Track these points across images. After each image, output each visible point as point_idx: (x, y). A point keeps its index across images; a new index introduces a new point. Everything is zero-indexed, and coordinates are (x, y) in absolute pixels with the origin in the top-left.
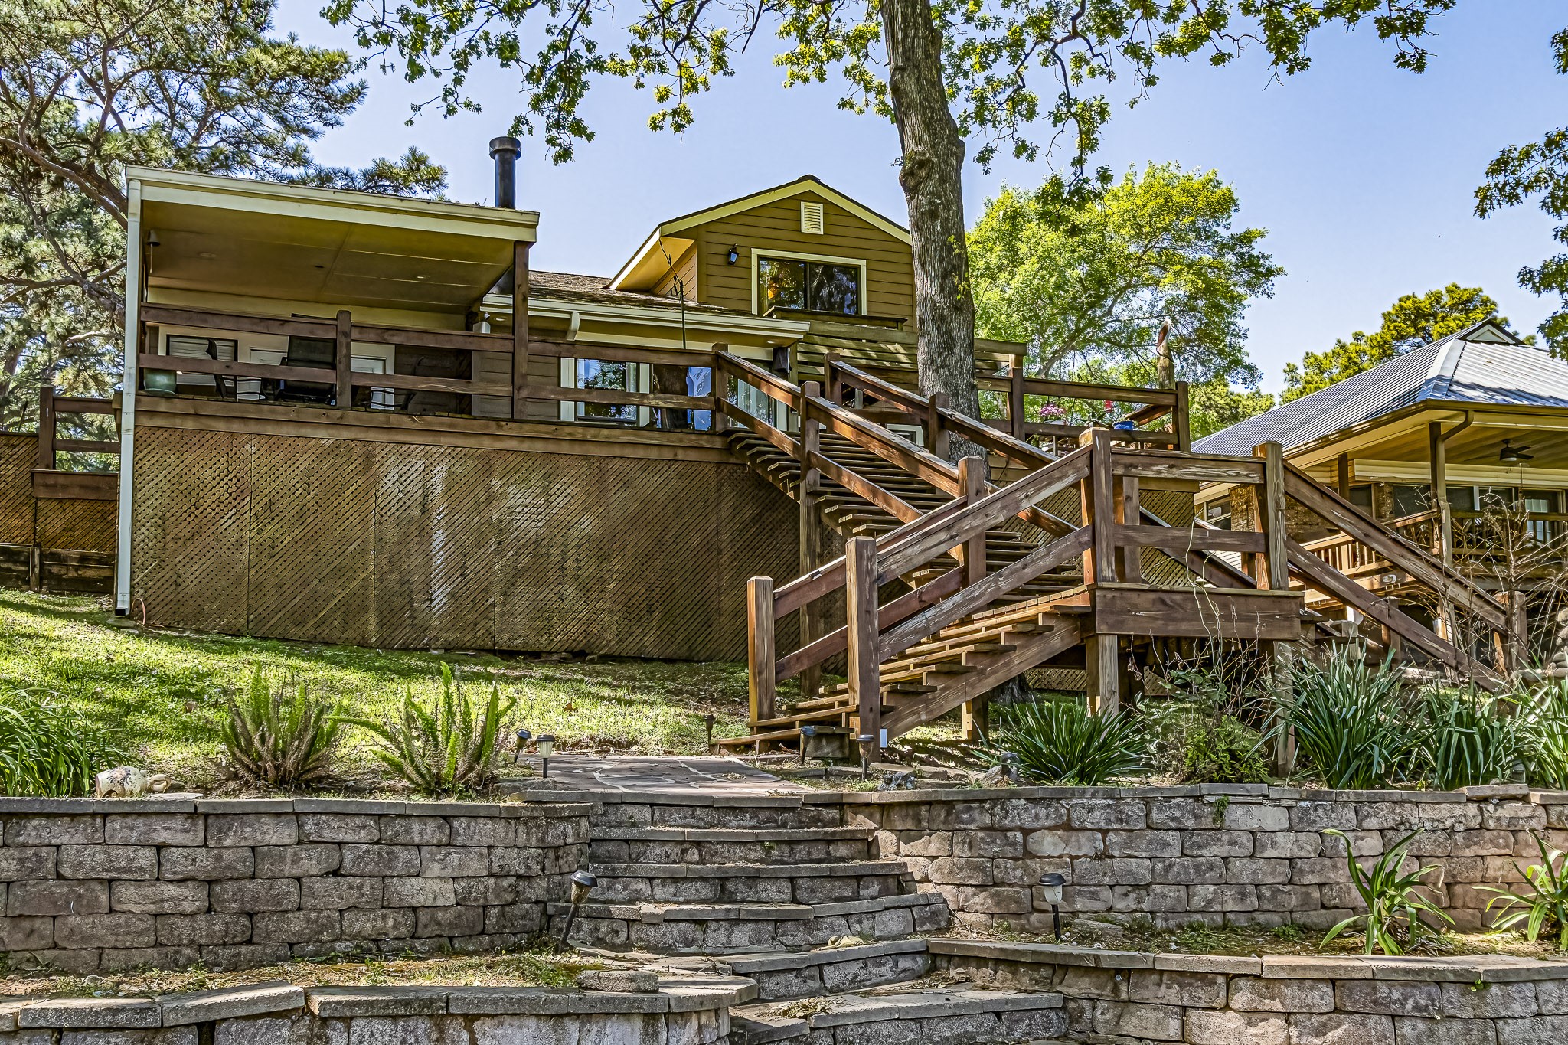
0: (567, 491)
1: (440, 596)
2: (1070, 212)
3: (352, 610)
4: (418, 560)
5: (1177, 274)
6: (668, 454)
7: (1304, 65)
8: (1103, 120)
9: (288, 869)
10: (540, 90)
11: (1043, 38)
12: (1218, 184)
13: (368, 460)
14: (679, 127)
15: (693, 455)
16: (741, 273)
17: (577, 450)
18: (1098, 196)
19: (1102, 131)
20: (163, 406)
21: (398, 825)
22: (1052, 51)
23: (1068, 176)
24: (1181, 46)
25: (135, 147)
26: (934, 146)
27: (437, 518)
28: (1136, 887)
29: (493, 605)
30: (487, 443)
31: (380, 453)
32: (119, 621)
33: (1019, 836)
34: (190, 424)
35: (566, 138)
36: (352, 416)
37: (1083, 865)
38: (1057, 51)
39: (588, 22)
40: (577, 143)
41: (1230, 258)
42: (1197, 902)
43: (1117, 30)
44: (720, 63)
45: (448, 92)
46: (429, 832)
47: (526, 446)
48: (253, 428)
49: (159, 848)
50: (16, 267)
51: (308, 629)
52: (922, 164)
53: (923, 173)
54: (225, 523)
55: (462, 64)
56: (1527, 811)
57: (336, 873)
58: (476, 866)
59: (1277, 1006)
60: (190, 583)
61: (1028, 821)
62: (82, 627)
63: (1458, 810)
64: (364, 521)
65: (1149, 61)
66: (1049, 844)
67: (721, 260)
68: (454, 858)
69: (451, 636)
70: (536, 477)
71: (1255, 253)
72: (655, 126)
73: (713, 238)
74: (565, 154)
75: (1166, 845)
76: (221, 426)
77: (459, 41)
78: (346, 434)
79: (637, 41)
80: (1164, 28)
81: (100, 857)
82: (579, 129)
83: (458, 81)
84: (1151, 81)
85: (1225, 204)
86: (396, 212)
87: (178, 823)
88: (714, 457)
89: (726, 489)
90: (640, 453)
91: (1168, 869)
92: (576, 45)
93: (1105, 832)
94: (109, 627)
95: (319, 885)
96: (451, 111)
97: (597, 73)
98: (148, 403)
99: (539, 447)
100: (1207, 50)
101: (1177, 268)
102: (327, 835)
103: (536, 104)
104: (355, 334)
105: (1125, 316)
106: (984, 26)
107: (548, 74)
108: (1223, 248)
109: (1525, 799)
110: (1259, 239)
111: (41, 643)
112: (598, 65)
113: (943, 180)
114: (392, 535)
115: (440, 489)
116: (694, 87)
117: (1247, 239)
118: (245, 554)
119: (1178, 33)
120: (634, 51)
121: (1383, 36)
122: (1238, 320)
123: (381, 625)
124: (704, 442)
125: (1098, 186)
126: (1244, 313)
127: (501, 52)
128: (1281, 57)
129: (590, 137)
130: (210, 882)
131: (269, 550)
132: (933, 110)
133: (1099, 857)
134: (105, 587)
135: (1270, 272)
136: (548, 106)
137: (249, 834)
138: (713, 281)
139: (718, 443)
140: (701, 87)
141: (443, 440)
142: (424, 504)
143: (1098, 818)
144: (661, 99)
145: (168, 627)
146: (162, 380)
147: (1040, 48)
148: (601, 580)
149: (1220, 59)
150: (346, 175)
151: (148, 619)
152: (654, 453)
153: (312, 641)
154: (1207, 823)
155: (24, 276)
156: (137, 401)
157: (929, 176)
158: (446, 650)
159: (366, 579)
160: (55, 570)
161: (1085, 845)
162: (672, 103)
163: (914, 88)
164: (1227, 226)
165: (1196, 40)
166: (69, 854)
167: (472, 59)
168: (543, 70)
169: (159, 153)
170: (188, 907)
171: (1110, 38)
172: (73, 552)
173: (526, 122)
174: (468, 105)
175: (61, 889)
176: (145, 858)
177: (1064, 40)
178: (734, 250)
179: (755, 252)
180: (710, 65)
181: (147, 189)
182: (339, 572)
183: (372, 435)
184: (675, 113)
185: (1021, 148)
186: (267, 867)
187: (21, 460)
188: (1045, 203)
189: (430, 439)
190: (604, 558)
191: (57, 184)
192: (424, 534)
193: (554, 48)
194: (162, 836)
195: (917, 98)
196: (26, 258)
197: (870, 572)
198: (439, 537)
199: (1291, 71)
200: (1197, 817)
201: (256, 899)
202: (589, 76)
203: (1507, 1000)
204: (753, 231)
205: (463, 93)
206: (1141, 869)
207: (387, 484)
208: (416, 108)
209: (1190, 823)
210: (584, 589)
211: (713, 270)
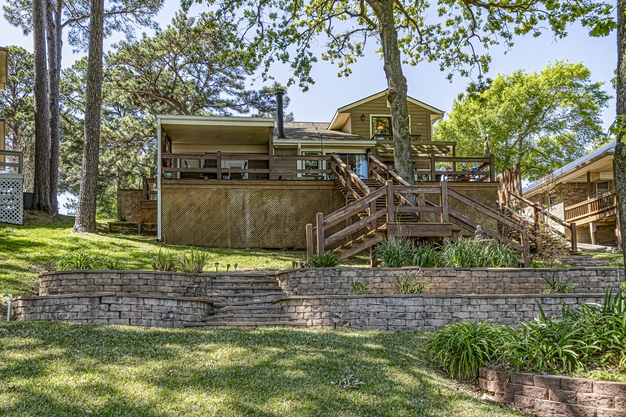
0: (286, 200)
1: (248, 233)
2: (478, 93)
3: (223, 238)
4: (241, 223)
5: (565, 102)
6: (317, 188)
7: (565, 35)
8: (490, 61)
9: (136, 283)
10: (297, 69)
11: (465, 36)
12: (581, 66)
13: (227, 194)
14: (347, 75)
15: (324, 187)
16: (367, 123)
17: (289, 188)
18: (488, 88)
19: (490, 65)
20: (169, 182)
21: (159, 276)
22: (467, 41)
23: (477, 82)
24: (523, 30)
25: (184, 90)
26: (397, 87)
27: (247, 210)
28: (321, 289)
29: (264, 235)
30: (261, 187)
31: (230, 192)
32: (157, 242)
33: (298, 279)
34: (176, 186)
35: (306, 84)
36: (222, 182)
37: (310, 285)
38: (469, 40)
39: (309, 47)
40: (310, 85)
41: (591, 94)
42: (334, 292)
43: (498, 28)
44: (359, 53)
45: (263, 74)
46: (167, 277)
47: (273, 187)
48: (194, 187)
49: (112, 279)
50: (150, 131)
51: (210, 244)
52: (392, 93)
53: (393, 96)
54: (187, 213)
55: (268, 65)
56: (418, 272)
57: (147, 285)
58: (177, 285)
59: (309, 304)
60: (178, 231)
61: (300, 276)
62: (147, 244)
63: (401, 272)
64: (226, 212)
65: (510, 37)
66: (303, 281)
67: (360, 119)
68: (172, 283)
69: (252, 244)
70: (276, 197)
71: (600, 91)
72: (340, 76)
73: (356, 112)
74: (306, 89)
75: (327, 280)
76: (185, 186)
77: (266, 58)
78: (220, 187)
79: (329, 49)
80: (516, 25)
81: (101, 281)
82: (310, 81)
83: (266, 70)
84: (511, 45)
85: (585, 75)
86: (233, 121)
87: (115, 274)
88: (332, 188)
89: (335, 197)
90: (308, 188)
91: (328, 285)
92: (306, 54)
93: (315, 278)
94: (154, 244)
95: (143, 287)
96: (265, 80)
97: (314, 62)
98: (165, 181)
99: (277, 187)
100: (532, 32)
101: (566, 99)
102: (144, 277)
103: (296, 74)
104: (222, 157)
105: (552, 118)
106: (444, 34)
107: (298, 64)
108: (587, 89)
109: (418, 269)
110: (602, 85)
111: (132, 248)
112: (315, 60)
113: (400, 97)
114: (234, 216)
115: (248, 202)
116: (352, 61)
117: (597, 86)
118: (192, 224)
119: (521, 27)
120: (329, 52)
121: (584, 26)
122: (599, 117)
123: (232, 242)
124: (328, 183)
125: (488, 85)
126: (601, 114)
127: (282, 58)
128: (557, 33)
129: (313, 83)
130: (122, 286)
131: (199, 221)
132: (397, 76)
133: (314, 283)
134: (155, 234)
135: (607, 98)
136: (300, 74)
137: (129, 277)
138: (357, 126)
139: (332, 183)
140: (354, 61)
141: (249, 187)
142: (243, 206)
143: (313, 275)
144: (340, 67)
145: (172, 244)
146: (169, 174)
147: (464, 40)
148: (297, 227)
149: (537, 34)
150: (254, 92)
151: (166, 242)
152: (312, 188)
153: (212, 247)
154: (337, 275)
155: (153, 134)
156: (161, 181)
157: (395, 97)
158: (251, 248)
159: (227, 229)
160: (145, 229)
161: (311, 280)
162: (343, 68)
163: (391, 69)
164: (589, 81)
165: (527, 29)
166: (96, 280)
167: (271, 63)
168: (297, 63)
169: (191, 92)
170: (117, 290)
171: (496, 31)
172: (150, 224)
173: (293, 80)
174: (270, 77)
175: (94, 286)
176: (109, 281)
177: (470, 37)
178: (363, 116)
179: (371, 115)
180: (356, 54)
181: (162, 121)
182: (219, 227)
183: (228, 187)
184: (346, 71)
185: (463, 73)
186: (132, 283)
187: (139, 197)
188: (471, 92)
189: (244, 187)
190: (298, 220)
191: (162, 103)
192: (244, 215)
193: (299, 56)
194: (112, 277)
195: (392, 72)
196: (154, 128)
197: (321, 222)
198: (248, 216)
199: (561, 37)
200: (334, 274)
201: (130, 289)
202: (312, 64)
203: (351, 302)
204: (372, 109)
205: (268, 74)
206: (322, 285)
207: (233, 201)
208: (254, 80)
209: (333, 275)
210: (291, 229)
211: (357, 122)
